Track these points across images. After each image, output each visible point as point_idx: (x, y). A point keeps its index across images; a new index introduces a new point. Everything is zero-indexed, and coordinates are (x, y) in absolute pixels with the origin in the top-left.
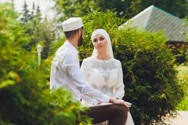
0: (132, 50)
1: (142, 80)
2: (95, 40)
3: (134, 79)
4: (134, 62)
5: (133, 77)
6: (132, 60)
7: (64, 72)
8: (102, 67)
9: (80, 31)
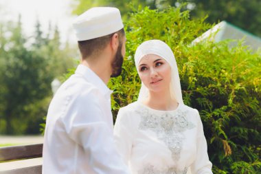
0: (223, 86)
1: (244, 148)
2: (143, 68)
3: (229, 147)
4: (226, 111)
5: (226, 142)
6: (224, 108)
7: (73, 143)
8: (163, 126)
9: (115, 40)
